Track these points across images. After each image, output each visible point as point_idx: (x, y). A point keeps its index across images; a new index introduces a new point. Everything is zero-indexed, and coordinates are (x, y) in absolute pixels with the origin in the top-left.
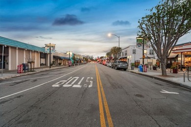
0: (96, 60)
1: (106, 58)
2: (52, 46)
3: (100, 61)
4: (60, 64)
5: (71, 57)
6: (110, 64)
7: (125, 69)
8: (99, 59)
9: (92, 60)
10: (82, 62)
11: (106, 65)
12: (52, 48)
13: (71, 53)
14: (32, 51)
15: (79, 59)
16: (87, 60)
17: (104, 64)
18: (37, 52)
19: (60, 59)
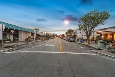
0: (59, 37)
1: (65, 36)
2: (37, 30)
3: (62, 37)
4: (40, 39)
5: (45, 34)
6: (67, 39)
7: (74, 42)
8: (61, 36)
9: (57, 36)
10: (51, 37)
11: (65, 40)
12: (37, 31)
13: (46, 33)
14: (28, 32)
15: (50, 36)
16: (54, 36)
17: (64, 39)
18: (30, 32)
19: (40, 36)
